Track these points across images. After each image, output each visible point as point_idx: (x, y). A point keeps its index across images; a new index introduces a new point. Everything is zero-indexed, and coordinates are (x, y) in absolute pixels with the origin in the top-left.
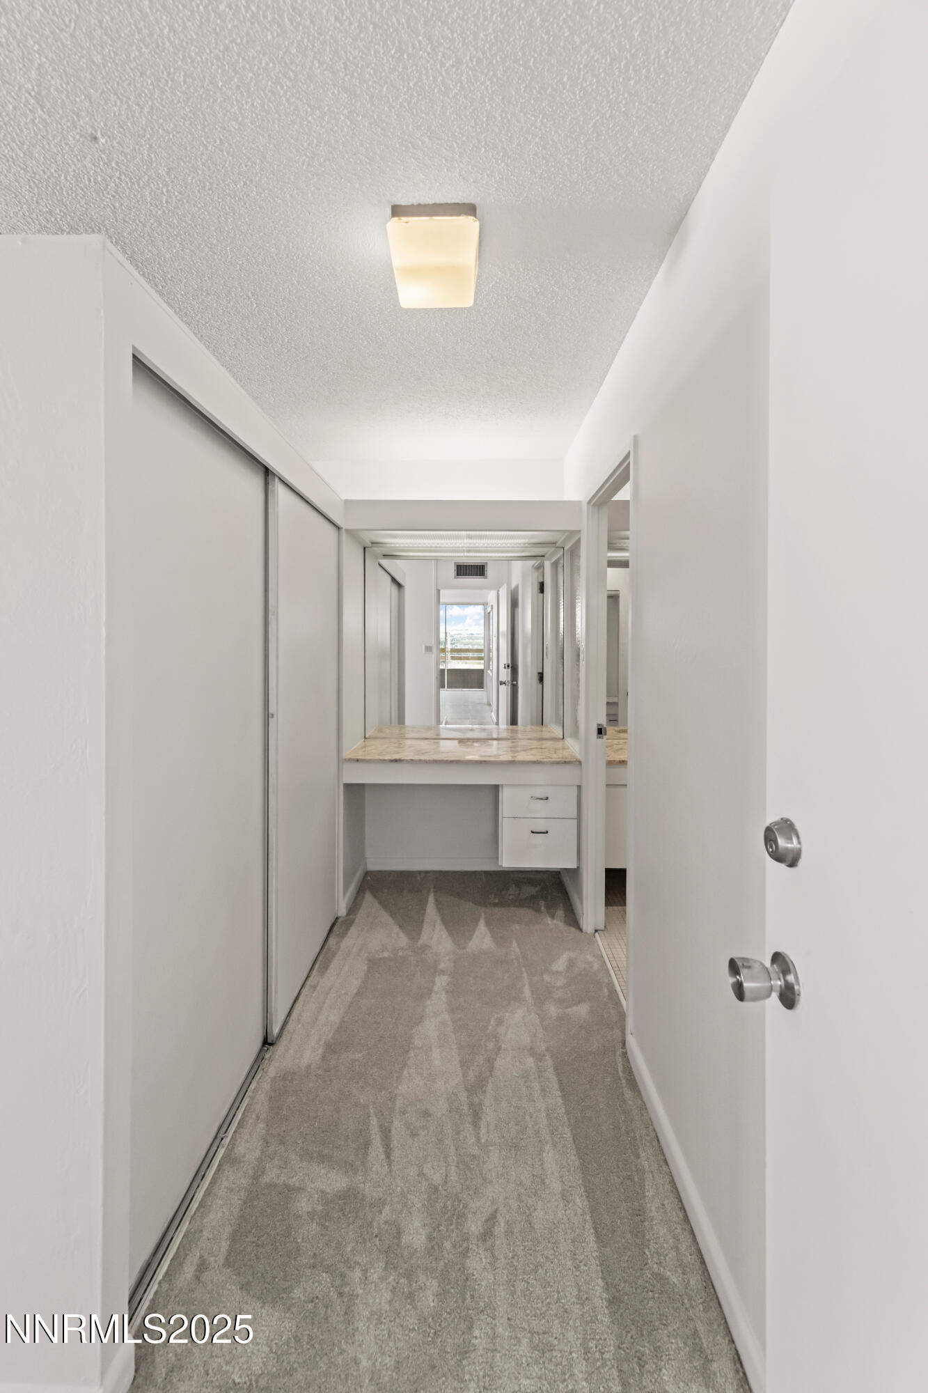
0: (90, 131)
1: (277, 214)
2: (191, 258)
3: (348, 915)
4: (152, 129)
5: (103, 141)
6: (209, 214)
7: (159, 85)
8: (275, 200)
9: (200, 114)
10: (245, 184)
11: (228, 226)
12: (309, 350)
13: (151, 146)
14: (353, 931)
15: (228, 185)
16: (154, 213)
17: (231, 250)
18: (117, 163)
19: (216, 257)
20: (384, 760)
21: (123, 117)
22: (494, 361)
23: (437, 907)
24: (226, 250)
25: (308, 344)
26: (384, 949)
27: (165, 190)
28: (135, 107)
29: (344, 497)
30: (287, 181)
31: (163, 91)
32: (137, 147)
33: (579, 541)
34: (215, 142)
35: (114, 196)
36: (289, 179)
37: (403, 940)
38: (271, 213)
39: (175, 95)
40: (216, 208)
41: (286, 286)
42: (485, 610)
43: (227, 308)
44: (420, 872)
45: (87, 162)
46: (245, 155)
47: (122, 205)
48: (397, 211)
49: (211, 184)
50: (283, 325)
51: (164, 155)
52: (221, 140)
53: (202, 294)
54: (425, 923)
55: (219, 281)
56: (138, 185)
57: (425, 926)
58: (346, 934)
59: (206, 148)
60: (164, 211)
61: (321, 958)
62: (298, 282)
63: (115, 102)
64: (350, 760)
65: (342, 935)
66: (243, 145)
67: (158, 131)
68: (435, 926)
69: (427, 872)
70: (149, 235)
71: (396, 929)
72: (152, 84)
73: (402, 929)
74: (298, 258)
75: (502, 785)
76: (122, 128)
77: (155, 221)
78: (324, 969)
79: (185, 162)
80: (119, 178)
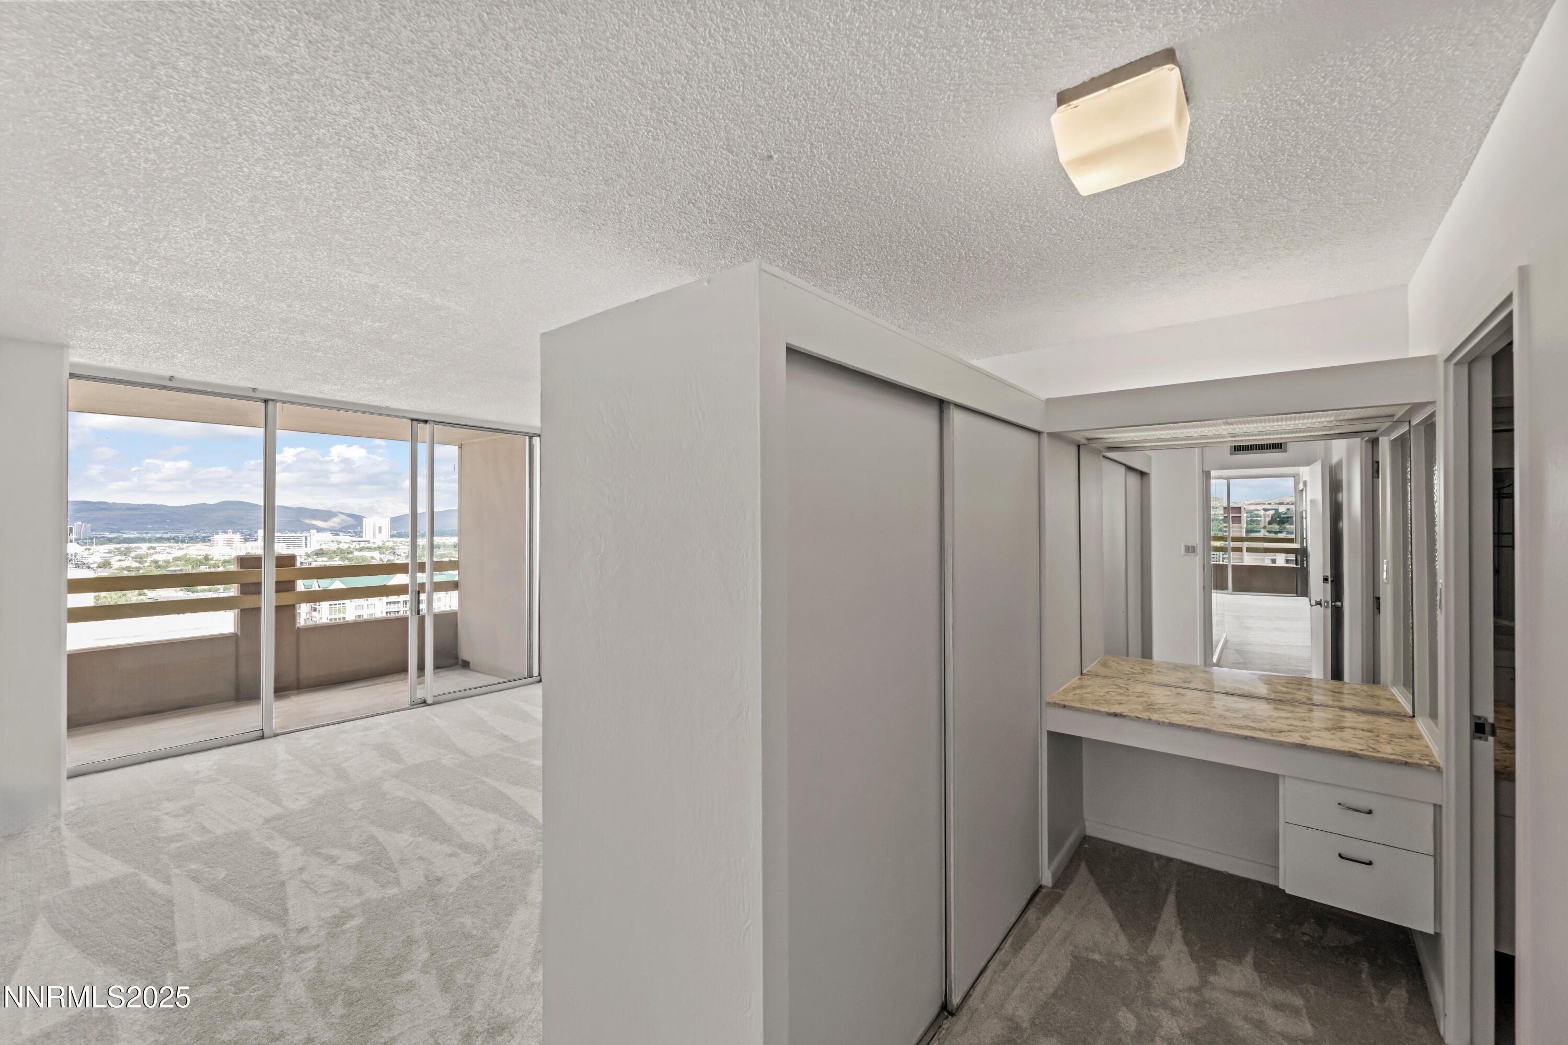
0: (766, 154)
1: (932, 150)
2: (860, 214)
3: (1054, 886)
4: (810, 131)
5: (776, 156)
6: (869, 174)
7: (809, 98)
8: (926, 140)
9: (846, 102)
10: (896, 138)
11: (887, 178)
12: (989, 254)
13: (812, 144)
14: (1058, 910)
15: (881, 145)
16: (824, 191)
17: (895, 195)
18: (789, 168)
19: (881, 206)
20: (1099, 712)
21: (788, 133)
22: (1244, 200)
23: (1179, 917)
24: (890, 197)
25: (987, 250)
26: (1096, 948)
27: (828, 172)
28: (794, 122)
29: (1045, 396)
30: (935, 119)
31: (813, 100)
32: (801, 150)
33: (1433, 415)
34: (863, 117)
35: (791, 192)
36: (938, 116)
37: (1123, 945)
38: (926, 152)
39: (823, 99)
40: (874, 168)
41: (953, 207)
42: (1296, 484)
43: (900, 243)
44: (1159, 857)
45: (768, 176)
46: (891, 115)
47: (798, 195)
48: (1063, 98)
49: (866, 151)
50: (957, 241)
51: (823, 146)
52: (868, 114)
53: (875, 239)
54: (1158, 932)
55: (889, 224)
56: (808, 176)
57: (1157, 937)
58: (1050, 911)
59: (856, 126)
60: (831, 188)
61: (1015, 931)
62: (965, 199)
63: (780, 125)
64: (1055, 705)
65: (1045, 911)
66: (888, 109)
67: (815, 131)
68: (1171, 941)
69: (1170, 860)
70: (823, 209)
71: (1116, 927)
72: (804, 99)
73: (1124, 930)
74: (960, 179)
75: (1284, 776)
76: (788, 141)
77: (826, 197)
78: (1017, 947)
79: (841, 144)
80: (793, 177)
